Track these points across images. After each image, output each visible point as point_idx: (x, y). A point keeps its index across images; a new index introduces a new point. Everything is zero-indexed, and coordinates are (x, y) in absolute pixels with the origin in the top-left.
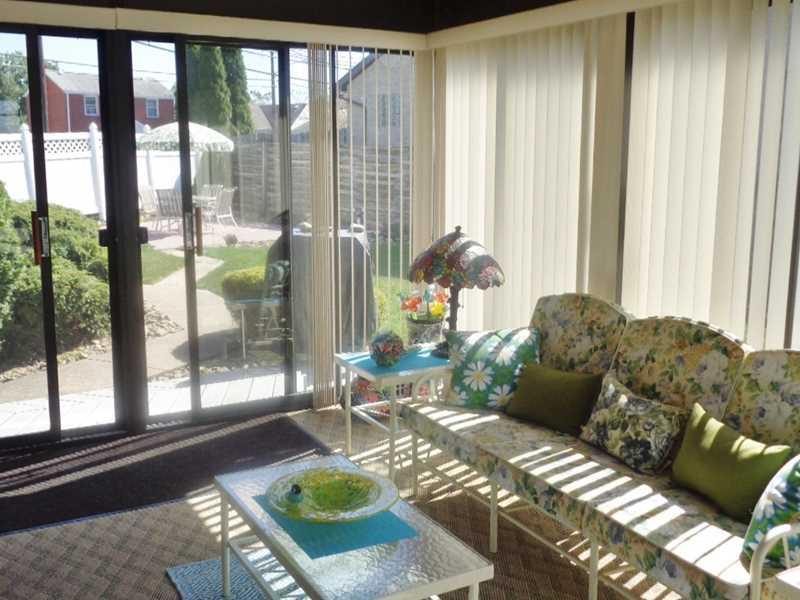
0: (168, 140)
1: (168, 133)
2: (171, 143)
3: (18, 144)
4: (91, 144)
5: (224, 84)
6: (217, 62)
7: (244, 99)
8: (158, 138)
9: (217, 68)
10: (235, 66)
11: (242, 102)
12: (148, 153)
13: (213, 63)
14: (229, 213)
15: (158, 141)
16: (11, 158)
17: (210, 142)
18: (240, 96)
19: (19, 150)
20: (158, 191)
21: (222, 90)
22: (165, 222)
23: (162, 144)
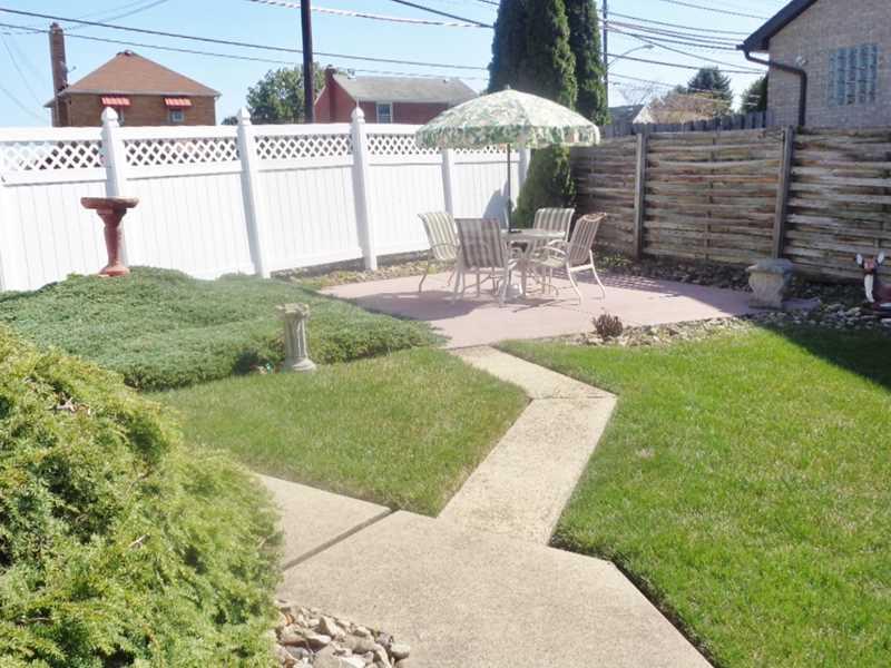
0: (482, 123)
1: (480, 111)
2: (488, 129)
3: (232, 142)
4: (352, 142)
5: (567, 47)
6: (556, 11)
7: (596, 70)
8: (463, 119)
9: (556, 20)
10: (583, 19)
11: (592, 75)
12: (445, 159)
13: (550, 13)
14: (588, 262)
15: (463, 127)
16: (219, 166)
17: (560, 126)
18: (590, 65)
19: (234, 153)
20: (458, 221)
21: (562, 56)
22: (471, 279)
23: (471, 131)
